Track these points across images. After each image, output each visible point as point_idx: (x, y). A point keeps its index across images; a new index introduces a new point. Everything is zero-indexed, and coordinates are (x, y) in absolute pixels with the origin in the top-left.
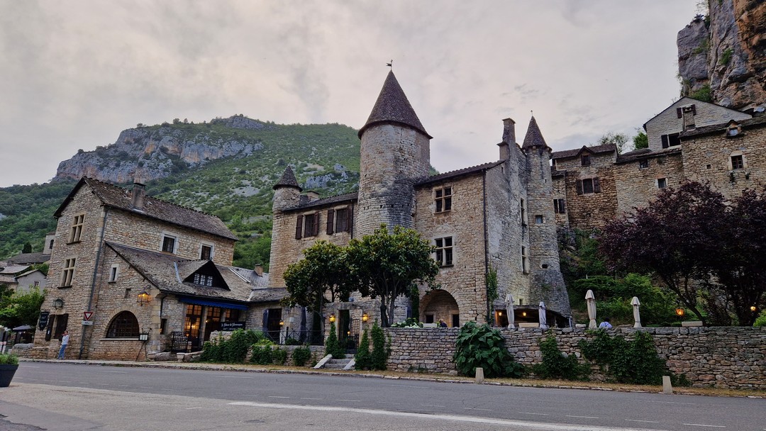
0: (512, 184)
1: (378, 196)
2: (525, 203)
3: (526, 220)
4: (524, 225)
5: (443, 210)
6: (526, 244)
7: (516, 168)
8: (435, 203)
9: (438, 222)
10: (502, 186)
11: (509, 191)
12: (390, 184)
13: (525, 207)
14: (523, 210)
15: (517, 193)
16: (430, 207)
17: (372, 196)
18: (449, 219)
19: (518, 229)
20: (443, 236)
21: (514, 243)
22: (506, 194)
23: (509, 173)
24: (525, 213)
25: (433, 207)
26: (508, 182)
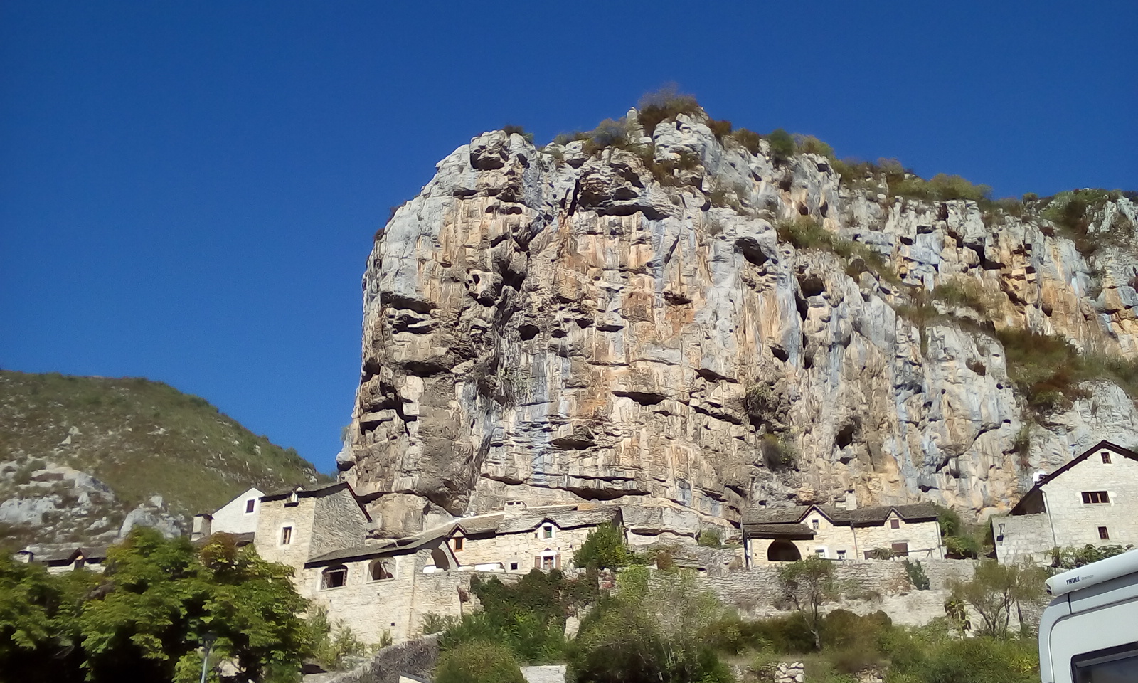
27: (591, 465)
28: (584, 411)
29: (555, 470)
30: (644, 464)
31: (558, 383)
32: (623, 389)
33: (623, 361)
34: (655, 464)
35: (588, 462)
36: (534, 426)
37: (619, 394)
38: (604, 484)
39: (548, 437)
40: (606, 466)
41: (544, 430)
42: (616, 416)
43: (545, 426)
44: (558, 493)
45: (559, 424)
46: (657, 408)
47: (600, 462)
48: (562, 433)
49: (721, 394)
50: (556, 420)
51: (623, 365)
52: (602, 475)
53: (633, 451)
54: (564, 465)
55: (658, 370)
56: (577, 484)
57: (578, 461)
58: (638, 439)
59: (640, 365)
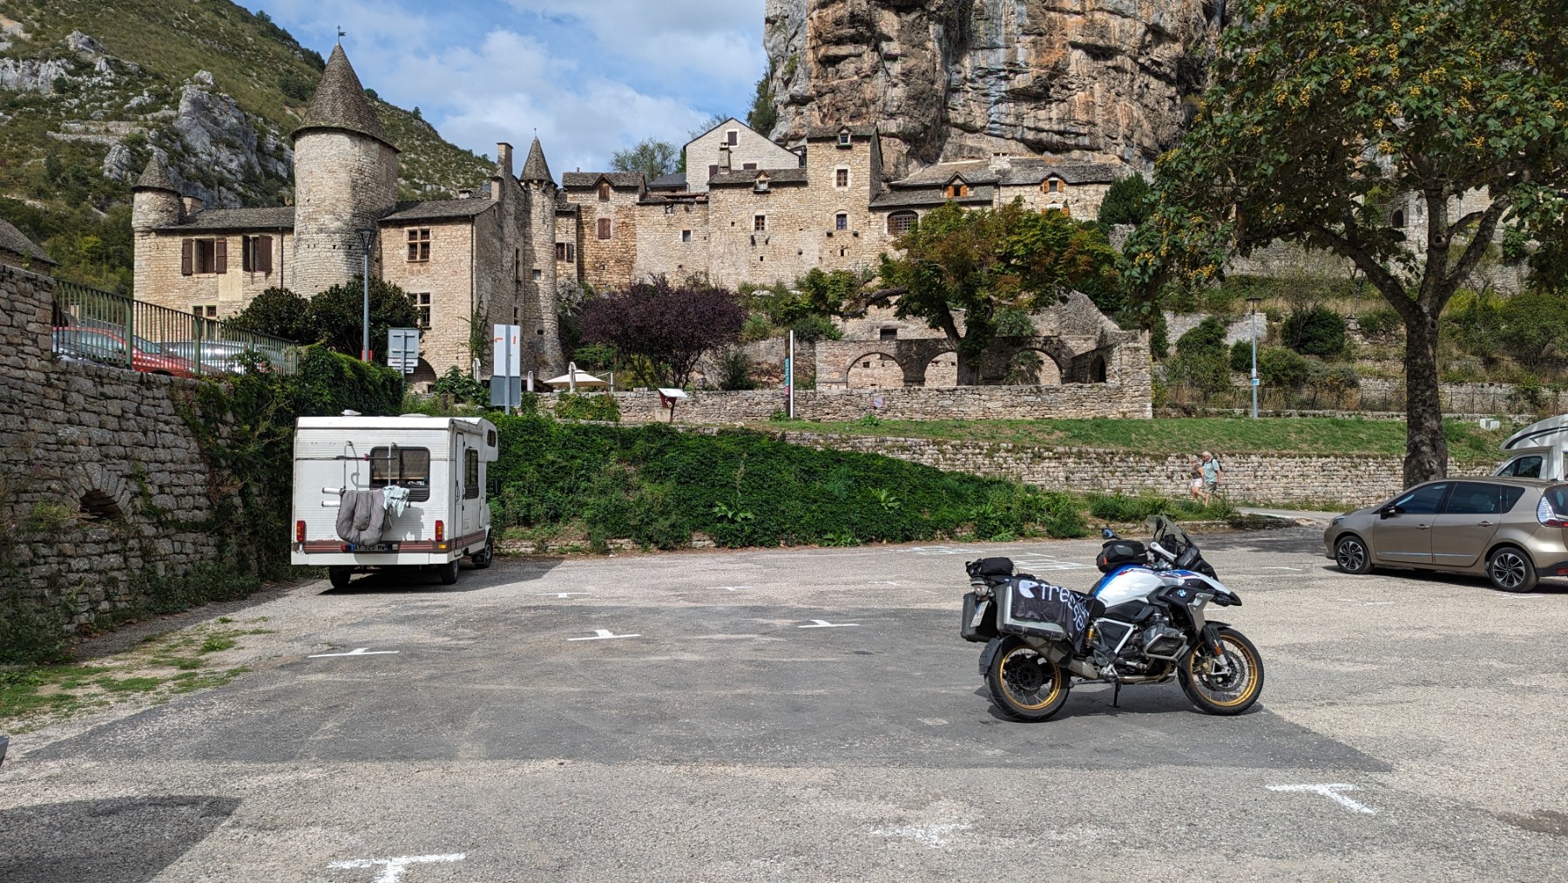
0: (506, 230)
1: (331, 233)
2: (521, 253)
3: (521, 274)
4: (518, 282)
5: (418, 258)
6: (519, 304)
7: (512, 209)
8: (407, 247)
9: (412, 273)
10: (493, 234)
11: (501, 240)
12: (347, 217)
13: (521, 259)
14: (517, 263)
15: (511, 241)
16: (401, 252)
17: (321, 231)
18: (427, 271)
19: (511, 287)
20: (418, 291)
21: (505, 304)
22: (498, 244)
23: (502, 217)
24: (521, 267)
25: (405, 252)
26: (501, 228)
27: (1048, 117)
28: (1041, 60)
29: (1010, 120)
30: (1099, 120)
31: (1013, 28)
32: (1080, 39)
33: (1078, 8)
34: (1108, 121)
35: (1042, 114)
36: (990, 73)
37: (1075, 46)
38: (1056, 138)
39: (1004, 86)
40: (1061, 120)
41: (1001, 78)
42: (1072, 70)
43: (1002, 74)
44: (1013, 143)
45: (1016, 73)
46: (1109, 63)
47: (1054, 114)
48: (1020, 82)
49: (1165, 53)
50: (1014, 68)
51: (1077, 13)
52: (1056, 127)
53: (1089, 107)
54: (1019, 116)
55: (1115, 22)
56: (1030, 135)
57: (1032, 114)
58: (1092, 94)
59: (1098, 16)
